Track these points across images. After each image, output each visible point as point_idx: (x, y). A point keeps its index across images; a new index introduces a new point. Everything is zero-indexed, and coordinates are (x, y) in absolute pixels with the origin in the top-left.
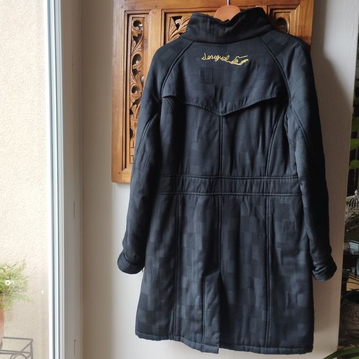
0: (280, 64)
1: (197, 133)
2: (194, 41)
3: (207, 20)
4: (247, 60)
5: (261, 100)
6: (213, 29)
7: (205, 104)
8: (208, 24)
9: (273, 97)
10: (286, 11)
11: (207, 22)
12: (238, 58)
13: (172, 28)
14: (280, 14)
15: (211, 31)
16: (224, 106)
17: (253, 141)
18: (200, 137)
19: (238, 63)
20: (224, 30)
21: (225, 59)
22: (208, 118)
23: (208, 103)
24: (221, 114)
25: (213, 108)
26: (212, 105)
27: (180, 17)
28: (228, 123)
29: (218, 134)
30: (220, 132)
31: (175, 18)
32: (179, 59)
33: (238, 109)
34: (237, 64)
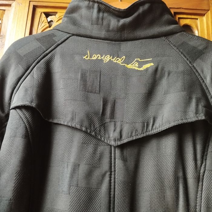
0: (199, 74)
1: (68, 175)
2: (73, 35)
3: (93, 5)
4: (152, 64)
5: (180, 122)
6: (102, 19)
7: (86, 123)
8: (95, 10)
9: (200, 118)
10: (193, 17)
11: (93, 8)
12: (137, 61)
13: (43, 25)
14: (184, 20)
15: (98, 22)
16: (118, 130)
17: (169, 194)
18: (75, 183)
19: (139, 67)
20: (119, 21)
21: (120, 61)
22: (90, 149)
23: (91, 122)
24: (112, 143)
25: (100, 131)
26: (97, 125)
27: (54, 14)
28: (124, 160)
29: (107, 179)
30: (111, 174)
31: (47, 15)
32: (47, 54)
33: (142, 136)
34: (137, 68)
